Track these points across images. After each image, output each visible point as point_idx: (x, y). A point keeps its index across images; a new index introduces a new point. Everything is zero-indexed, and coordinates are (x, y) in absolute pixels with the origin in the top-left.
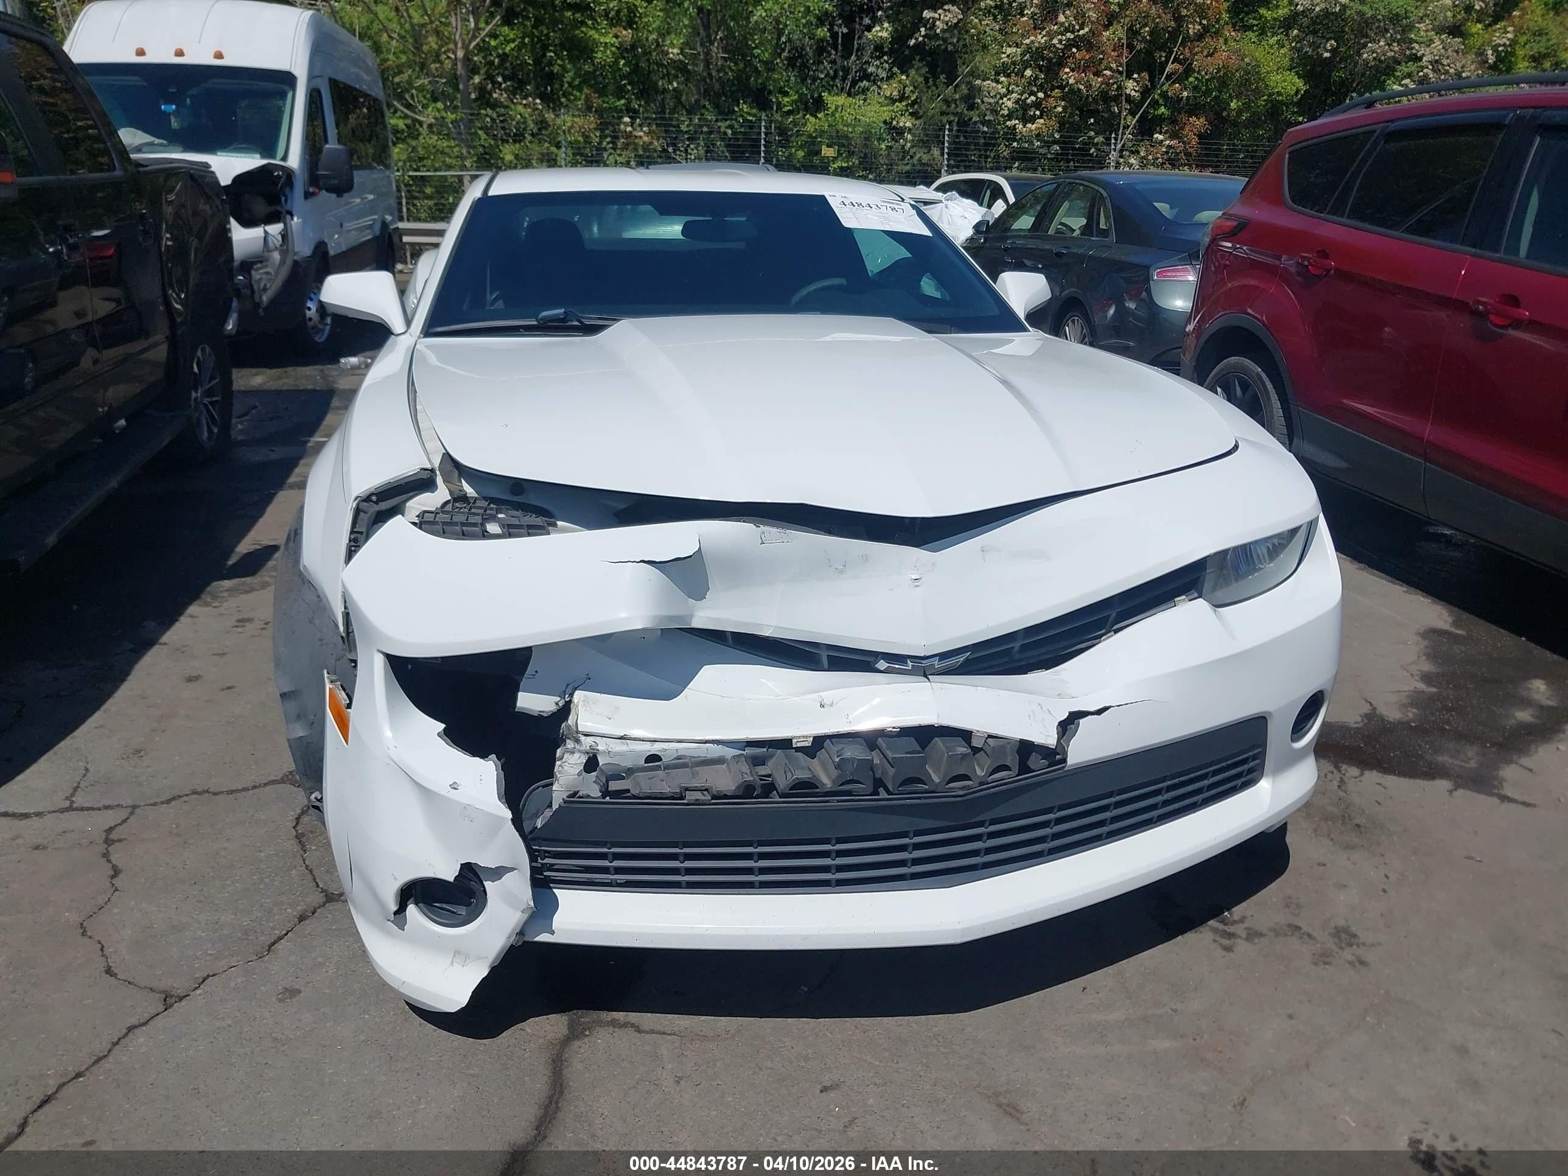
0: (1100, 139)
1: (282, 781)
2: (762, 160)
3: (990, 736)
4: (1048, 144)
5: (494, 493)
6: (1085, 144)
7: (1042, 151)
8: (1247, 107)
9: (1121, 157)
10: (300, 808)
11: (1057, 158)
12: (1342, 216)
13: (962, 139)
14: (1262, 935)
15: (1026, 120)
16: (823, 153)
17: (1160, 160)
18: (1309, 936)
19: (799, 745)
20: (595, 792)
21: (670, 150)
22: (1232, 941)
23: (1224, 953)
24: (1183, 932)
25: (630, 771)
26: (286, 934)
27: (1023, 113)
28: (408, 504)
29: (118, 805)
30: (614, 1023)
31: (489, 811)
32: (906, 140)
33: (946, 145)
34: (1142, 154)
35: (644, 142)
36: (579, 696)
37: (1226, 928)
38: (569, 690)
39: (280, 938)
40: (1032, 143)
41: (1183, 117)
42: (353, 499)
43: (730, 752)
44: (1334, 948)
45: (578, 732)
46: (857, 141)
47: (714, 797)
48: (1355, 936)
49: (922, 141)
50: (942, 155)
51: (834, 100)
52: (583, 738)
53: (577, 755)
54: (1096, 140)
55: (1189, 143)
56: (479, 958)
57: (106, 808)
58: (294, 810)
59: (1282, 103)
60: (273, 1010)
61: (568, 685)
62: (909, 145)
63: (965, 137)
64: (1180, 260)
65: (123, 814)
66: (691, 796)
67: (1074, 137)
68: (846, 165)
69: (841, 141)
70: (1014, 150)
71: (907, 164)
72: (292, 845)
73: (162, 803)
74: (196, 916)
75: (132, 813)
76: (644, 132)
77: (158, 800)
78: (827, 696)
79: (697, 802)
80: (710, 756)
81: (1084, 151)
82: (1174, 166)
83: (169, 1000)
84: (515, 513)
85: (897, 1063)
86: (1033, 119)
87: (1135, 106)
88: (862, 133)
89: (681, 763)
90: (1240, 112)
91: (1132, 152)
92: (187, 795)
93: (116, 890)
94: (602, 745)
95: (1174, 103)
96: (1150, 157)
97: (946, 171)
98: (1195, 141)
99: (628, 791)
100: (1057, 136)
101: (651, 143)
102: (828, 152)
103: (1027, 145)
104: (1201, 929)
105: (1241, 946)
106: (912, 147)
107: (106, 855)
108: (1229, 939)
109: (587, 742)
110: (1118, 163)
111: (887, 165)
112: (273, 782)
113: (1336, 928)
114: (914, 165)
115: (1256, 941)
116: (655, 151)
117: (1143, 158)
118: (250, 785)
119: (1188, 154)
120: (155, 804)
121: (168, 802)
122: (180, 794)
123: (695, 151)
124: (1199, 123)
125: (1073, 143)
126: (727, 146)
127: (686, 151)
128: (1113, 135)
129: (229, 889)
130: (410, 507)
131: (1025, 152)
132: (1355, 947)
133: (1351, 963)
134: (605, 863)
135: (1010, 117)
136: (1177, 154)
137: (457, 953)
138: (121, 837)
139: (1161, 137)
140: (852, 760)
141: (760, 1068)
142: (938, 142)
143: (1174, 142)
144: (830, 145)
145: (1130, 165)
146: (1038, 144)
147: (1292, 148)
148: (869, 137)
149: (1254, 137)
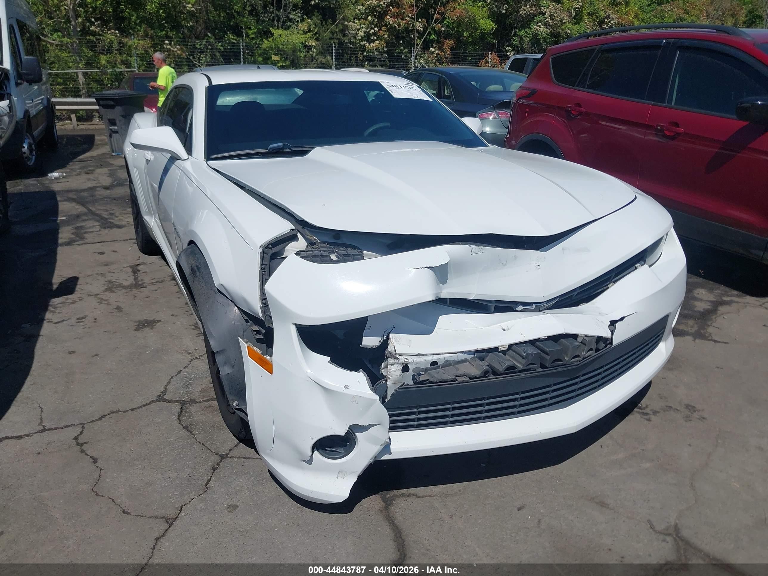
0: (406, 50)
1: (157, 401)
2: (242, 63)
3: (586, 336)
4: (381, 53)
5: (327, 239)
6: (399, 53)
7: (378, 57)
8: (471, 35)
9: (416, 59)
10: (177, 413)
11: (386, 60)
12: (584, 87)
13: (341, 51)
14: (658, 412)
15: (370, 41)
16: (273, 58)
17: (434, 61)
18: (677, 409)
19: (502, 349)
20: (411, 383)
21: (191, 58)
22: (648, 416)
23: (648, 422)
24: (627, 415)
25: (426, 370)
26: (211, 478)
27: (368, 38)
28: (286, 248)
29: (72, 425)
30: (403, 495)
31: (367, 397)
32: (313, 52)
33: (334, 54)
34: (426, 58)
35: (178, 54)
36: (392, 335)
37: (642, 411)
38: (386, 334)
39: (209, 481)
40: (373, 53)
41: (443, 40)
42: (259, 248)
43: (469, 357)
44: (690, 414)
45: (396, 354)
46: (290, 52)
47: (470, 378)
48: (694, 407)
49: (322, 52)
50: (332, 59)
51: (276, 32)
52: (399, 357)
53: (396, 366)
54: (404, 52)
55: (446, 52)
56: (352, 473)
57: (66, 427)
58: (174, 415)
59: (486, 34)
60: (229, 517)
61: (385, 332)
62: (315, 54)
63: (342, 50)
64: (491, 109)
65: (79, 429)
66: (460, 379)
67: (393, 50)
68: (285, 64)
69: (279, 52)
70: (365, 56)
71: (314, 64)
72: (184, 433)
73: (97, 420)
74: (155, 476)
75: (83, 428)
76: (177, 48)
77: (94, 419)
78: (505, 325)
79: (463, 382)
80: (460, 359)
81: (399, 56)
82: (440, 63)
83: (170, 522)
84: (342, 249)
85: (543, 492)
86: (373, 41)
87: (421, 35)
88: (291, 48)
89: (448, 364)
90: (468, 37)
91: (421, 57)
92: (109, 414)
93: (101, 469)
94: (410, 359)
95: (438, 33)
96: (430, 59)
97: (335, 67)
98: (449, 51)
99: (427, 380)
100: (385, 49)
101: (181, 54)
102: (275, 58)
103: (371, 54)
104: (633, 413)
105: (653, 417)
106: (317, 55)
107: (83, 451)
108: (647, 416)
109: (402, 359)
110: (415, 62)
111: (304, 64)
112: (153, 402)
113: (685, 405)
114: (318, 64)
115: (658, 415)
116: (184, 58)
117: (426, 60)
118: (142, 405)
119: (446, 58)
120: (93, 421)
121: (100, 419)
122: (105, 414)
123: (204, 58)
124: (450, 43)
125: (394, 53)
126: (222, 56)
127: (199, 58)
128: (412, 49)
129: (164, 459)
130: (287, 250)
131: (370, 57)
132: (697, 412)
133: (699, 419)
134: (414, 417)
135: (362, 40)
136: (441, 58)
137: (340, 472)
138: (86, 441)
139: (433, 50)
140: (532, 354)
141: (485, 505)
142: (329, 53)
143: (440, 52)
144: (276, 55)
145: (421, 64)
146: (376, 53)
147: (552, 57)
148: (294, 50)
149: (475, 49)
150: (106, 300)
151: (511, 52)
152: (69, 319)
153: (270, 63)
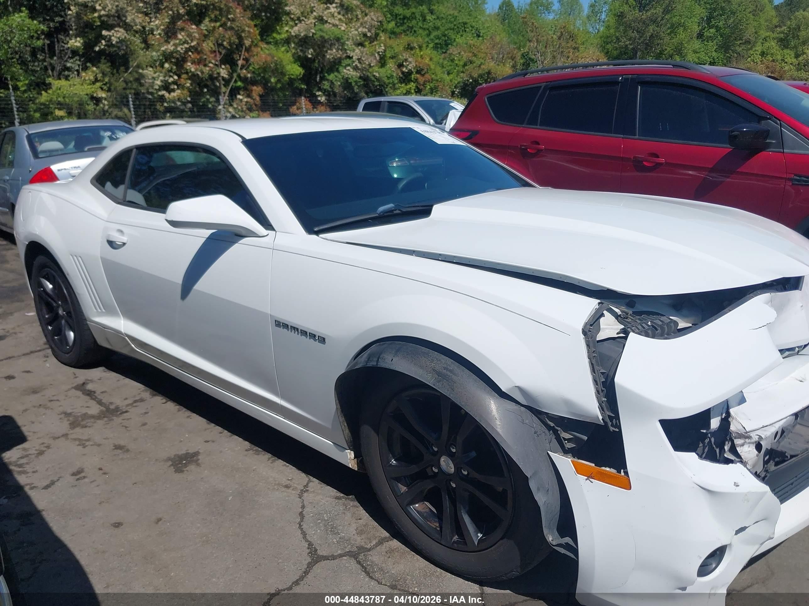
0: (212, 99)
1: (315, 561)
4: (184, 104)
6: (205, 102)
7: (182, 107)
8: (279, 81)
9: (224, 108)
10: (360, 571)
11: (191, 110)
12: (537, 125)
13: (137, 103)
15: (170, 91)
16: (54, 114)
17: (244, 109)
27: (166, 87)
31: (759, 491)
32: (104, 105)
33: (131, 106)
40: (175, 103)
41: (250, 87)
45: (747, 432)
49: (114, 104)
50: (131, 112)
51: (56, 84)
52: (751, 435)
54: (210, 100)
55: (256, 100)
58: (360, 574)
59: (294, 79)
62: (106, 107)
63: (139, 101)
67: (197, 99)
69: (61, 106)
70: (166, 107)
81: (204, 106)
82: (250, 111)
86: (173, 90)
87: (227, 82)
88: (78, 101)
90: (276, 83)
91: (229, 105)
94: (760, 434)
95: (244, 80)
96: (240, 108)
98: (258, 98)
100: (189, 99)
102: (57, 113)
103: (173, 105)
106: (110, 108)
110: (223, 111)
117: (235, 108)
118: (301, 573)
119: (256, 105)
124: (257, 90)
125: (199, 102)
128: (219, 98)
131: (172, 108)
135: (159, 90)
136: (251, 105)
137: (712, 589)
139: (241, 97)
142: (125, 105)
143: (249, 100)
144: (60, 109)
145: (230, 112)
146: (179, 103)
147: (488, 96)
148: (81, 104)
149: (285, 95)
150: (88, 440)
151: (321, 97)
152: (60, 477)
153: (51, 119)
